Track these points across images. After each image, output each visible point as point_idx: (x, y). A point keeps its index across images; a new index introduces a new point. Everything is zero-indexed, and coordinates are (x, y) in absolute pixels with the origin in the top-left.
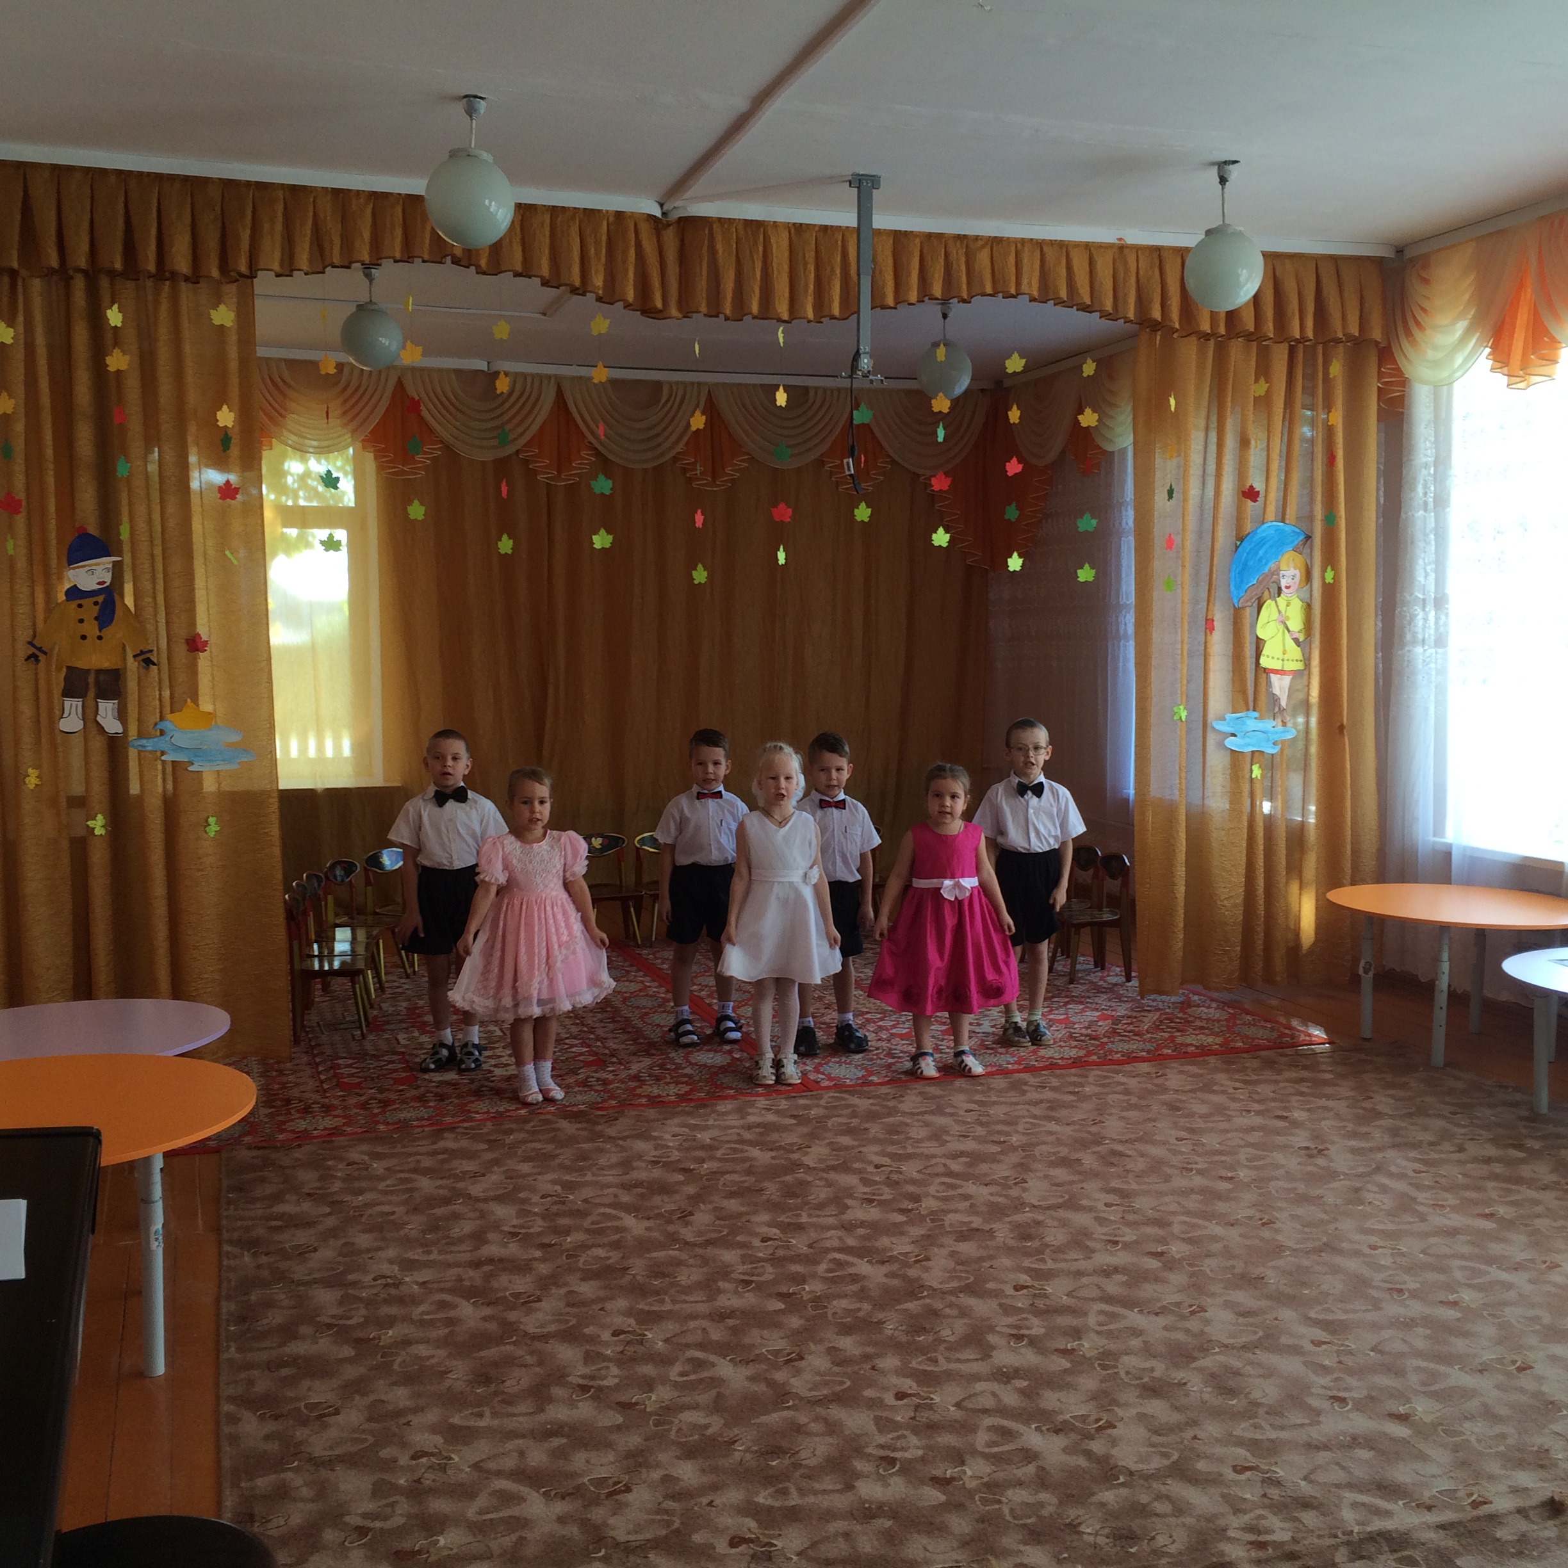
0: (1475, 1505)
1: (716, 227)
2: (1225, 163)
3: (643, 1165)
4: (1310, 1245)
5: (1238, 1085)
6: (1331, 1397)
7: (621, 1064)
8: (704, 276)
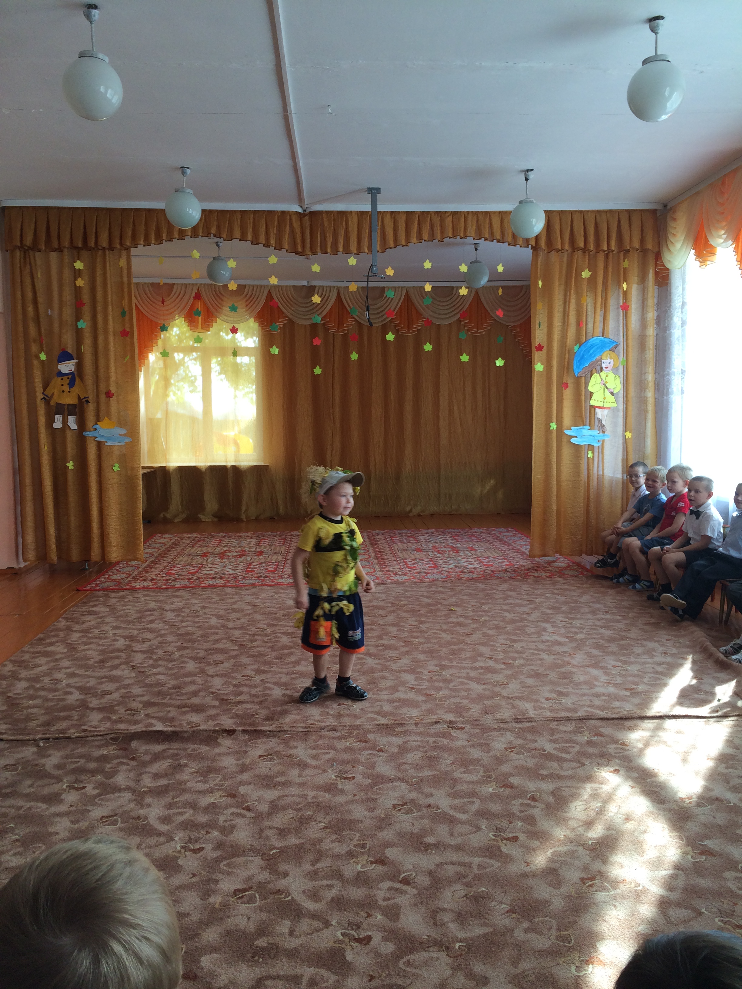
1: (325, 215)
2: (528, 171)
8: (319, 237)
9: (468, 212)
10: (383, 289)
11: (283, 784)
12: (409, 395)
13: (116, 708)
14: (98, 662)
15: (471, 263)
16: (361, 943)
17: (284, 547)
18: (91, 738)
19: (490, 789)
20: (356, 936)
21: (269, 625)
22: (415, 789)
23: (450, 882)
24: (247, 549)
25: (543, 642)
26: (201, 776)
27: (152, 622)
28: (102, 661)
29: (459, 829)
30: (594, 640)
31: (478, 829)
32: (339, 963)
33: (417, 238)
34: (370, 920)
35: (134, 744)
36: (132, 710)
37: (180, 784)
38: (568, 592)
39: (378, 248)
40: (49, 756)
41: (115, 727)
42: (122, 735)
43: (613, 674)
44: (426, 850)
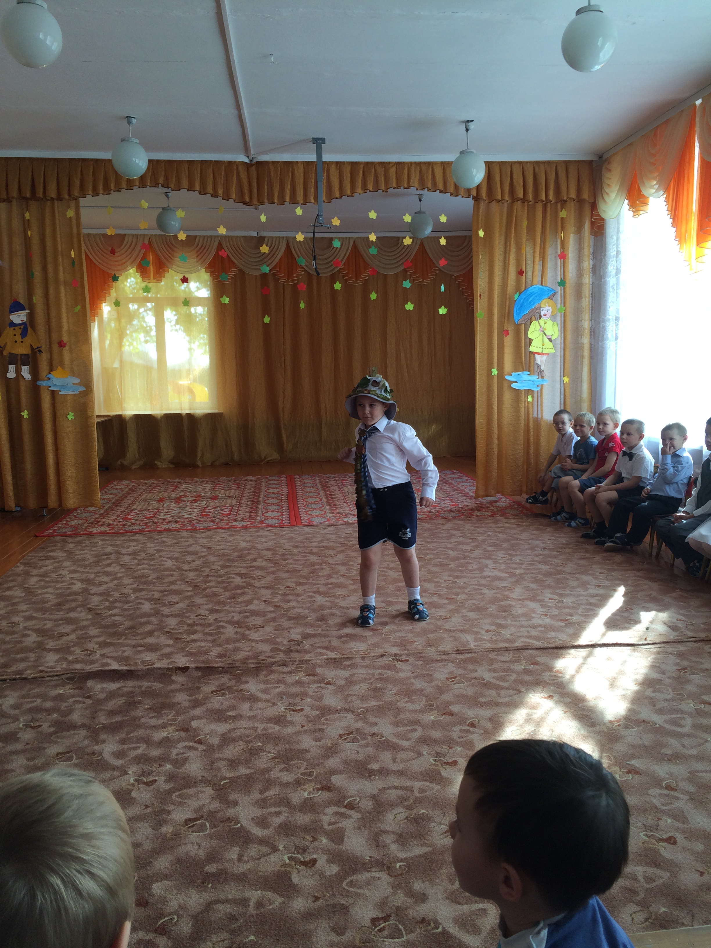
1: (271, 166)
2: (468, 121)
8: (266, 186)
9: (411, 163)
10: (331, 239)
11: (235, 718)
12: (358, 343)
13: (73, 649)
14: (54, 605)
15: (416, 213)
16: (306, 866)
17: (238, 491)
18: (47, 679)
19: (432, 717)
20: (302, 860)
21: (223, 567)
22: (361, 719)
23: (392, 805)
24: (202, 494)
25: (484, 577)
26: (155, 712)
27: (108, 565)
28: (59, 604)
29: (402, 755)
30: (532, 575)
31: (420, 754)
32: (285, 886)
33: (362, 189)
34: (316, 843)
35: (90, 683)
36: (87, 650)
37: (135, 720)
38: (508, 530)
39: (324, 198)
40: (6, 696)
41: (71, 667)
42: (78, 675)
43: (550, 606)
44: (370, 776)
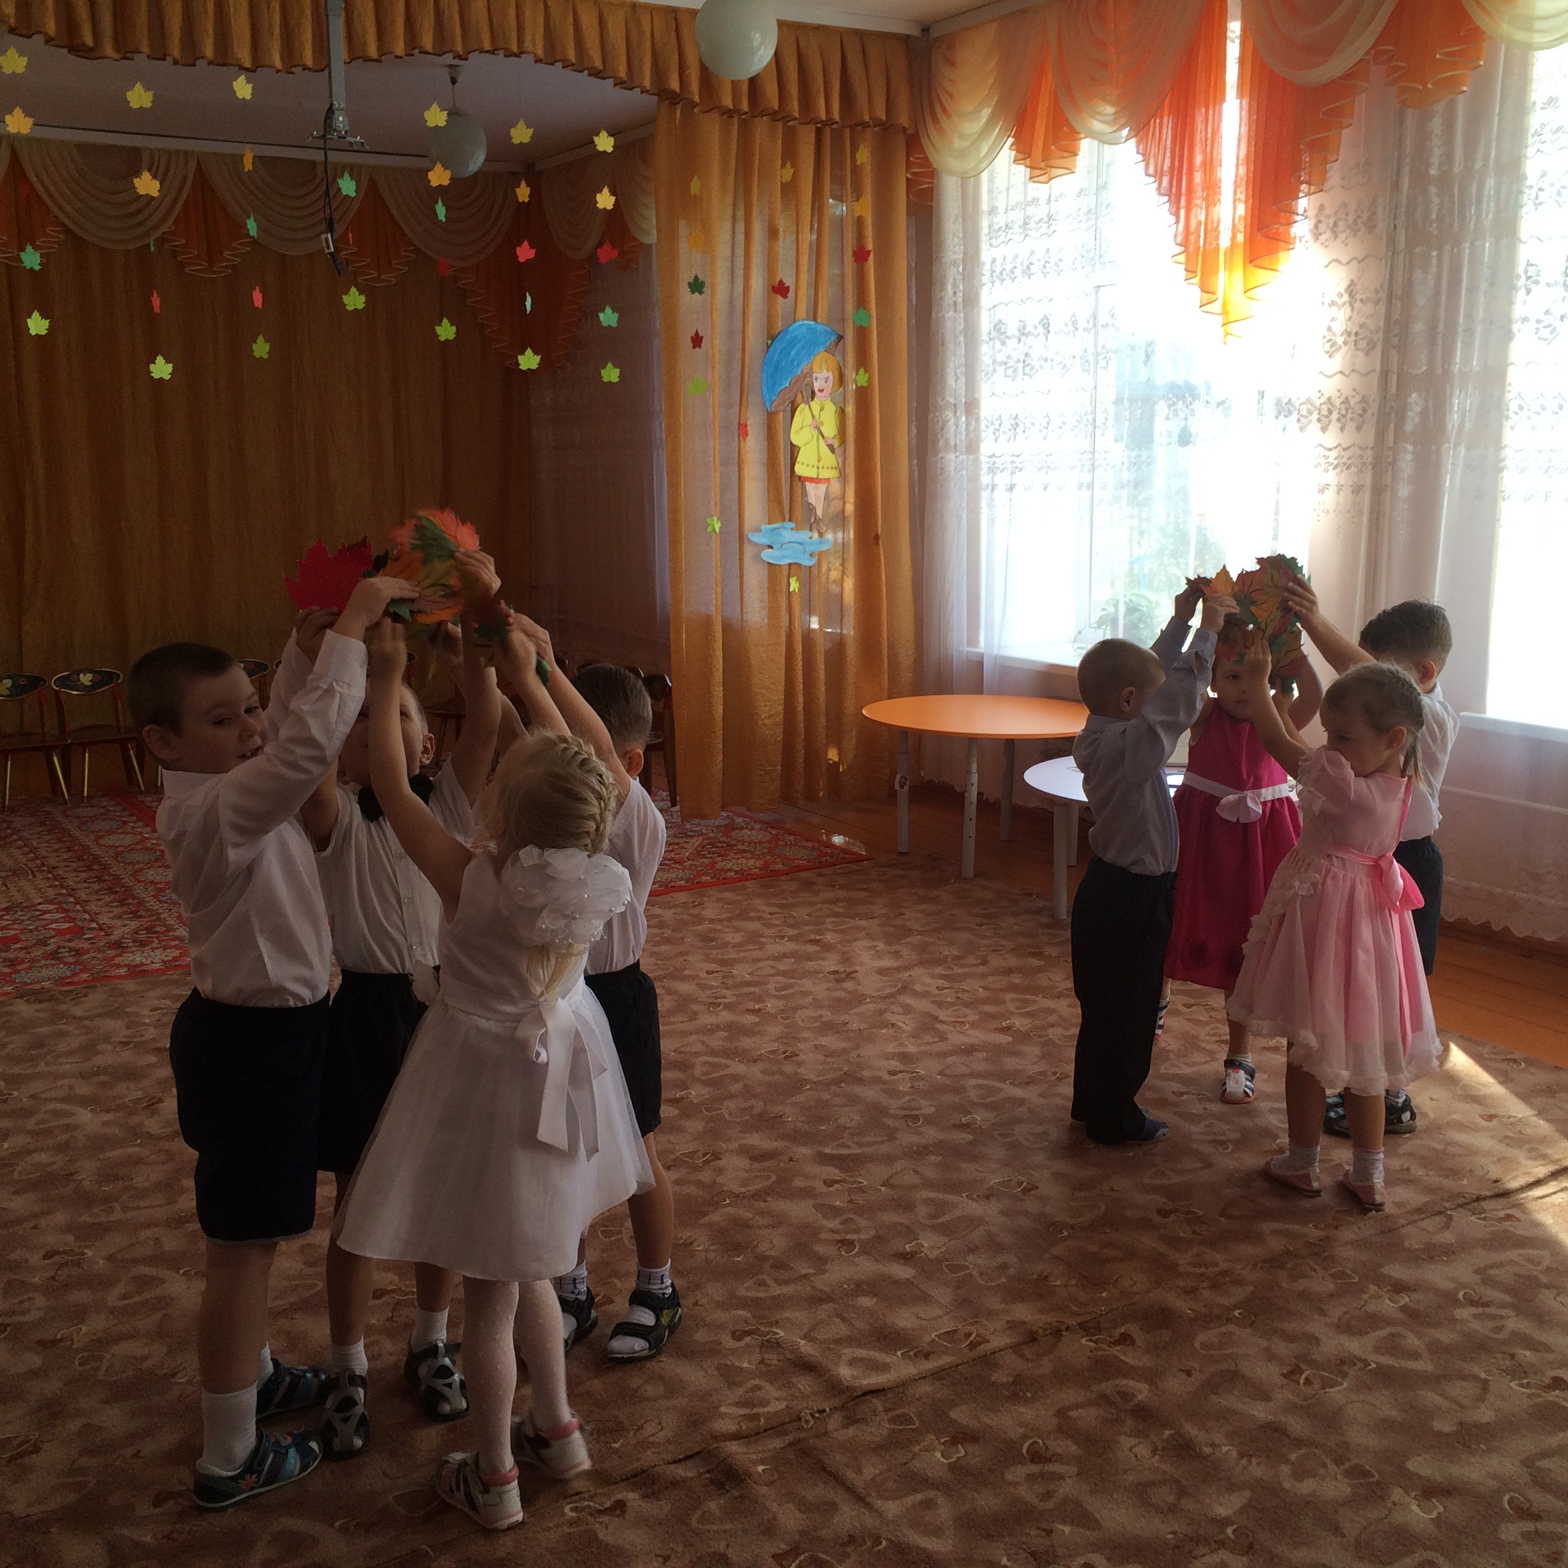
0: (973, 1346)
3: (109, 1048)
4: (831, 1076)
5: (773, 909)
6: (839, 1241)
7: (101, 929)
